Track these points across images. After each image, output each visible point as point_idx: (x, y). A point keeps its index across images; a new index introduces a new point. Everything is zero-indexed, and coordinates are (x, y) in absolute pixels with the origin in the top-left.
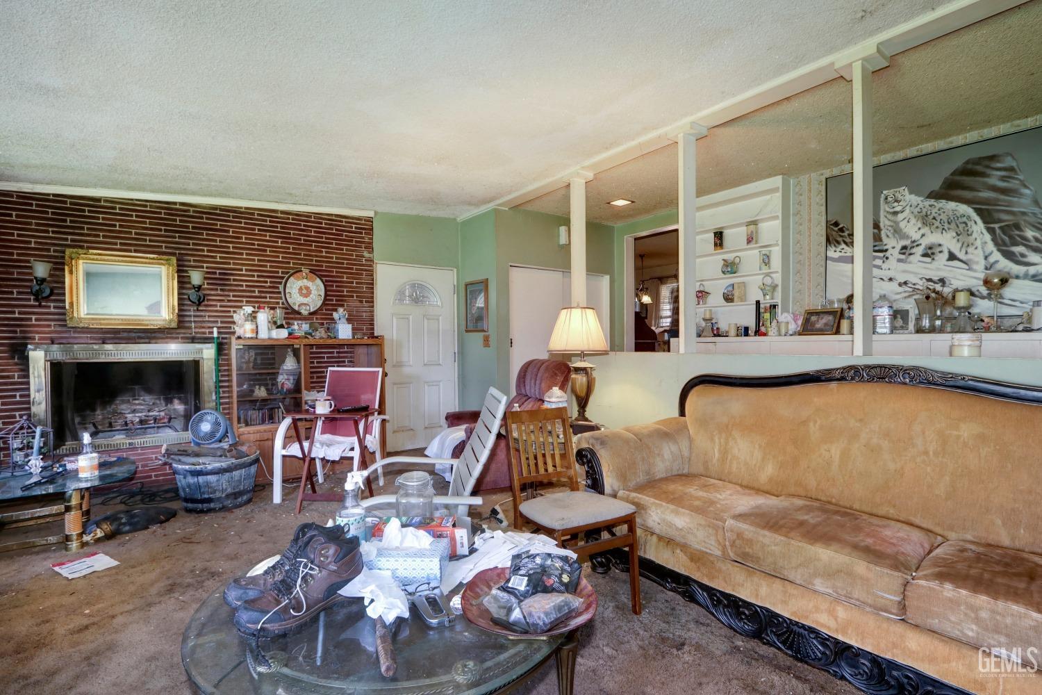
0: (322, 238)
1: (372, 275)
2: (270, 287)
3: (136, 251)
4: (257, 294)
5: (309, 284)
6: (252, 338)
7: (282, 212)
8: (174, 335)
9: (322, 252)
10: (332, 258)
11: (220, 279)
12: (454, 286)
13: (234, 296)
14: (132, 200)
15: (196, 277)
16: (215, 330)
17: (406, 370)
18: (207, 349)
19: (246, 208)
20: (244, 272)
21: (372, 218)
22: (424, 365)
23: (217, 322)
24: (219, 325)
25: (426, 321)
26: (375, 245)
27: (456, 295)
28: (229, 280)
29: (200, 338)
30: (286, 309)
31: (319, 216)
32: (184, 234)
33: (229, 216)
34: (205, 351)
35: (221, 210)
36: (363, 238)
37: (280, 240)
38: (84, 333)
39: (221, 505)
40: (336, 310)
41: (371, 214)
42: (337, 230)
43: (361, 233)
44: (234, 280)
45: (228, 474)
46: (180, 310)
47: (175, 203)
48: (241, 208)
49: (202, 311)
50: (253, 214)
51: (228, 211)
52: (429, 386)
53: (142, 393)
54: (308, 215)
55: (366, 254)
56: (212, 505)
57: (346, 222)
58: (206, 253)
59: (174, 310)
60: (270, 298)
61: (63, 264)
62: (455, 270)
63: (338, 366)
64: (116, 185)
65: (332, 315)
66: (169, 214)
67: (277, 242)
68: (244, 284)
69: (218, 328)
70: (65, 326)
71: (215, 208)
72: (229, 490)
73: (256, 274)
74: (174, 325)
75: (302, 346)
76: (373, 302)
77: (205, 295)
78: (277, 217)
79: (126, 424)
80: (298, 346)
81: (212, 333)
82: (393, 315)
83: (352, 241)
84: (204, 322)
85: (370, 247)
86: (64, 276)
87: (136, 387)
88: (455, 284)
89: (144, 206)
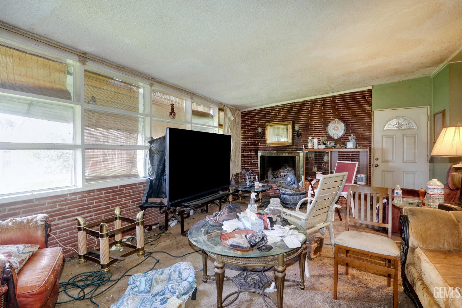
0: (345, 104)
1: (371, 117)
2: (323, 128)
3: (282, 121)
4: (318, 131)
5: (338, 125)
6: (311, 148)
7: (328, 97)
8: (292, 148)
9: (345, 110)
10: (350, 112)
11: (305, 128)
12: (428, 116)
13: (310, 133)
14: (281, 105)
15: (297, 128)
16: (304, 146)
17: (391, 164)
18: (301, 152)
19: (315, 99)
20: (314, 124)
21: (371, 89)
22: (404, 162)
23: (304, 143)
24: (305, 144)
25: (405, 138)
26: (373, 103)
27: (429, 122)
28: (309, 127)
29: (299, 149)
30: (328, 136)
31: (344, 95)
32: (295, 113)
33: (309, 103)
34: (300, 153)
35: (306, 102)
36: (366, 100)
37: (327, 109)
38: (269, 147)
39: (290, 207)
40: (350, 136)
41: (370, 88)
42: (352, 99)
43: (365, 98)
44: (310, 127)
45: (292, 196)
46: (293, 139)
47: (292, 103)
48: (313, 99)
49: (300, 139)
50: (317, 101)
51: (308, 102)
52: (406, 174)
53: (288, 167)
54: (339, 96)
55: (367, 108)
56: (288, 206)
57: (357, 95)
58: (301, 118)
59: (291, 139)
60: (323, 132)
61: (265, 128)
62: (429, 107)
63: (352, 161)
64: (276, 102)
65: (348, 138)
66: (291, 107)
67: (326, 110)
68: (314, 128)
69: (305, 145)
70: (265, 145)
71: (304, 102)
72: (293, 202)
73: (318, 124)
74: (291, 144)
75: (330, 152)
76: (371, 130)
77: (301, 134)
78: (326, 100)
79: (281, 176)
80: (328, 152)
81: (302, 147)
82: (383, 136)
83: (360, 103)
84: (300, 143)
85: (370, 104)
86: (265, 131)
87: (286, 165)
88: (429, 114)
89: (285, 106)
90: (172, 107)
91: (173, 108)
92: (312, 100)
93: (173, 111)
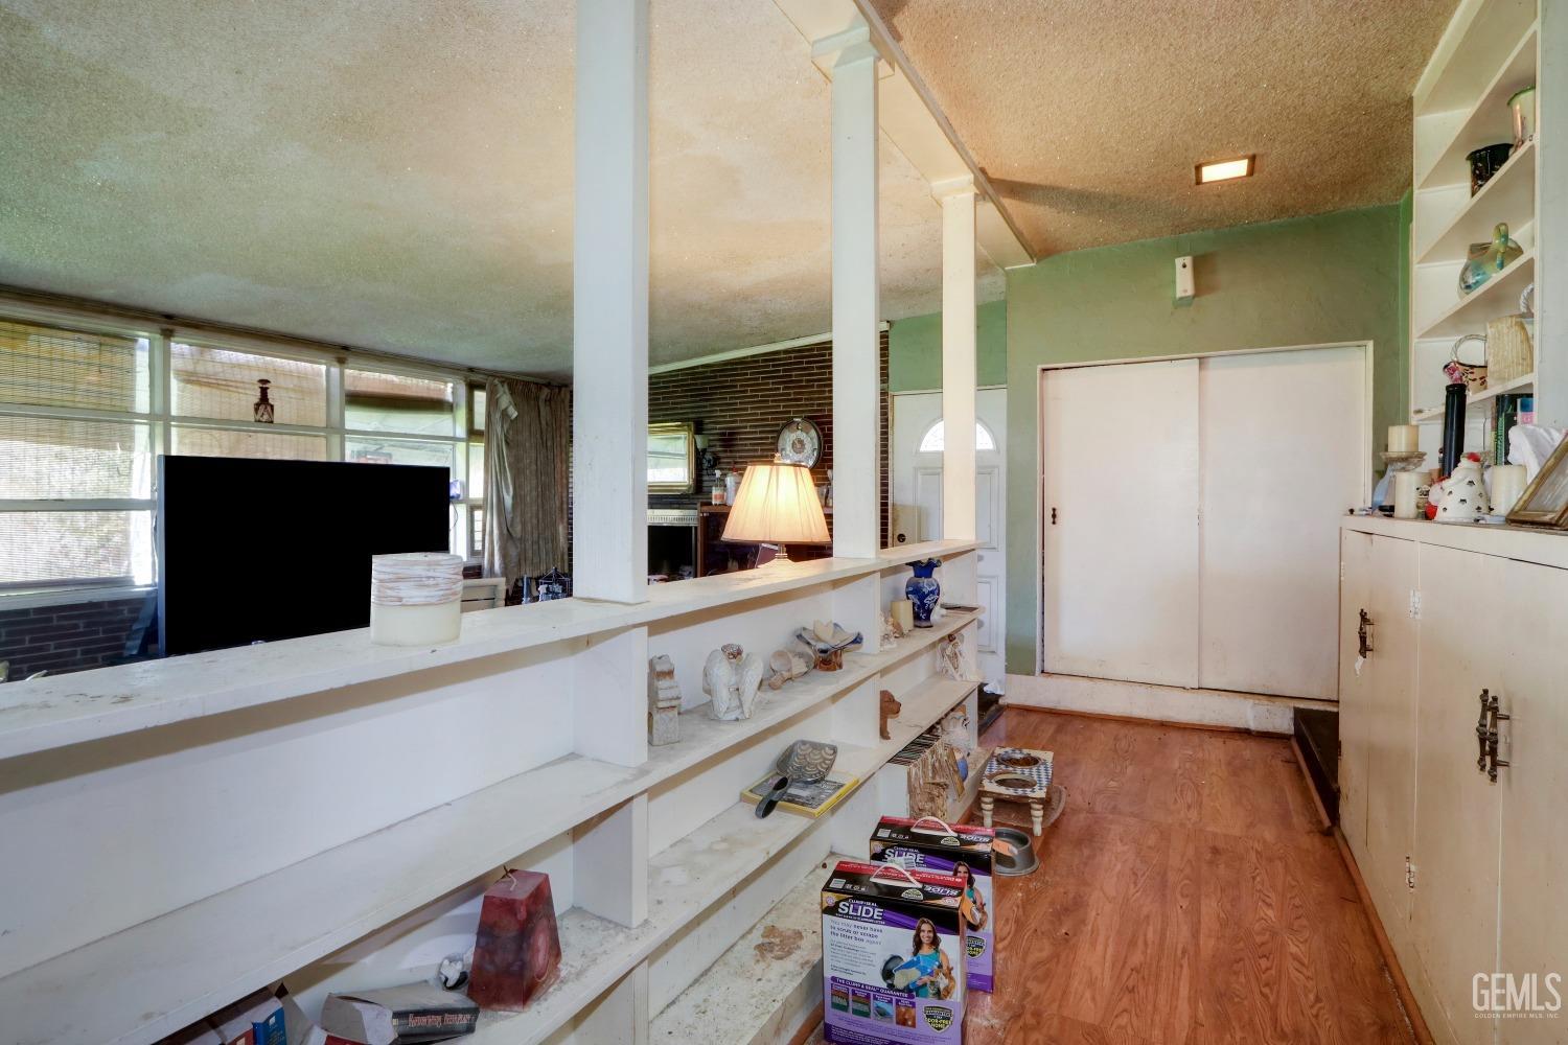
0: (825, 374)
1: (887, 413)
2: (771, 444)
5: (802, 437)
11: (729, 441)
15: (700, 442)
20: (748, 429)
21: (887, 331)
32: (704, 395)
35: (731, 364)
37: (782, 386)
41: (884, 327)
46: (696, 476)
47: (697, 367)
50: (757, 362)
58: (718, 414)
59: (692, 475)
66: (694, 379)
67: (779, 389)
68: (748, 442)
71: (727, 364)
74: (690, 490)
76: (887, 452)
77: (716, 459)
82: (916, 470)
85: (885, 374)
89: (678, 375)
90: (261, 388)
91: (264, 391)
92: (744, 358)
93: (267, 400)
